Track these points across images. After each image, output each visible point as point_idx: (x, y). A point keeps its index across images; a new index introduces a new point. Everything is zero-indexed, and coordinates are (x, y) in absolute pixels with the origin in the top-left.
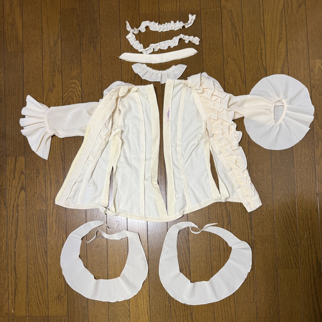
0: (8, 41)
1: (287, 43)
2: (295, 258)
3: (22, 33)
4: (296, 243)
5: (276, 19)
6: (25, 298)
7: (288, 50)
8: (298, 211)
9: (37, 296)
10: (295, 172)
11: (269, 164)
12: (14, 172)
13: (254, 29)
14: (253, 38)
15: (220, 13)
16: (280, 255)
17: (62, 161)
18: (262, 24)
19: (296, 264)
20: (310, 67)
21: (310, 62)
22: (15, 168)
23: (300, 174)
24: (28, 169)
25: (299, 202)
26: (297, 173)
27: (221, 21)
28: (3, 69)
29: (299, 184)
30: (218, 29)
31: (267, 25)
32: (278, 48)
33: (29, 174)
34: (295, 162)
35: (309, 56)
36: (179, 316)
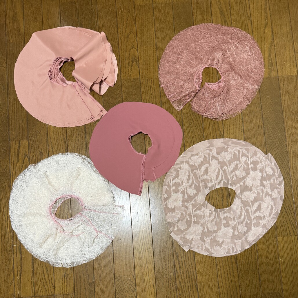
0: (10, 33)
1: (272, 29)
2: (292, 225)
3: (23, 26)
4: (293, 211)
5: (261, 7)
6: (31, 277)
7: (274, 34)
8: (292, 181)
9: (43, 275)
10: (288, 145)
11: (263, 139)
12: (18, 155)
13: (241, 17)
14: (241, 25)
15: (210, 4)
16: (279, 224)
17: (65, 142)
18: (248, 12)
19: (294, 232)
20: (295, 49)
21: (295, 45)
22: (19, 152)
23: (292, 146)
24: (31, 152)
25: (293, 172)
26: (289, 145)
27: (211, 10)
28: (6, 59)
29: (291, 156)
30: (208, 17)
31: (253, 13)
32: (264, 32)
33: (33, 157)
34: (287, 135)
35: (293, 40)
36: (185, 287)
